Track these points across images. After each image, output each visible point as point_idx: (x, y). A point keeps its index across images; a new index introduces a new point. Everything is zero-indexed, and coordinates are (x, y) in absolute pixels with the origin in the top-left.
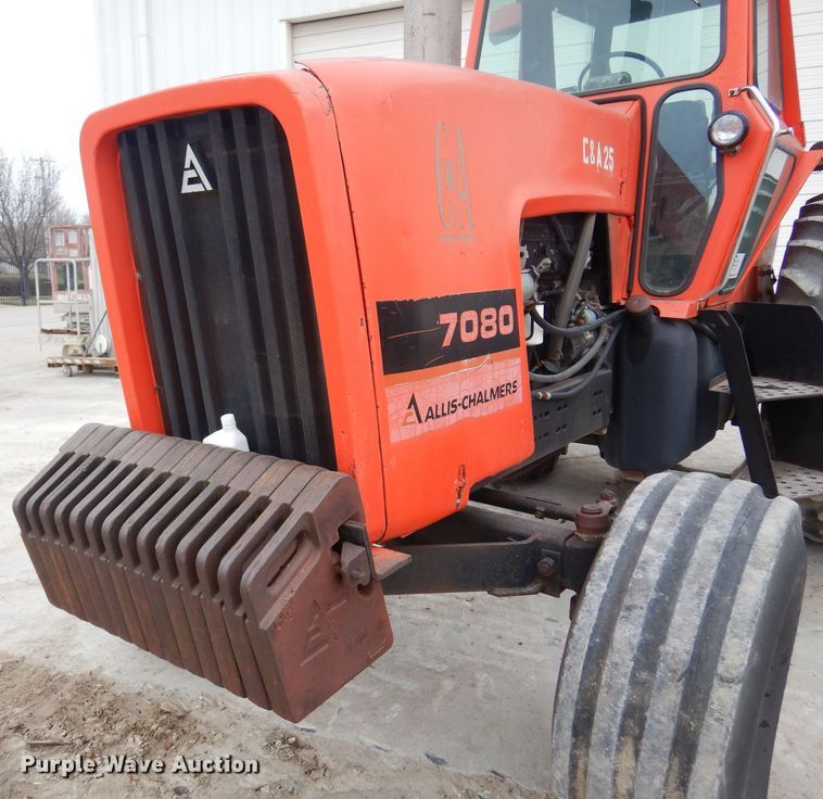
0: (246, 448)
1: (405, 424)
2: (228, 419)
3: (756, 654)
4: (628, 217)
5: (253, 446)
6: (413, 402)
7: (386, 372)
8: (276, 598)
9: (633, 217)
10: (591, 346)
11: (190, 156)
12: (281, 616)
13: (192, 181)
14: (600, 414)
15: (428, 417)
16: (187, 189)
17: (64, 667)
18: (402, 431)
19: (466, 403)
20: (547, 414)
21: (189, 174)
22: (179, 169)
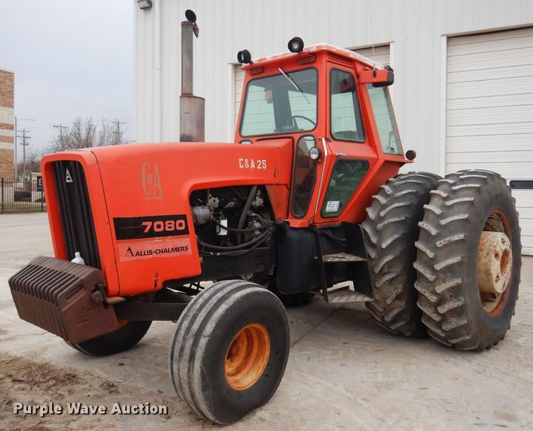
0: (84, 264)
1: (126, 256)
2: (77, 254)
3: (219, 331)
4: (286, 185)
5: (86, 263)
6: (129, 249)
7: (117, 239)
8: (69, 303)
9: (289, 186)
10: (256, 237)
11: (68, 172)
12: (69, 308)
13: (69, 179)
14: (262, 265)
15: (137, 255)
16: (67, 181)
17: (36, 361)
18: (124, 258)
19: (158, 252)
20: (222, 262)
21: (67, 177)
22: (65, 175)
